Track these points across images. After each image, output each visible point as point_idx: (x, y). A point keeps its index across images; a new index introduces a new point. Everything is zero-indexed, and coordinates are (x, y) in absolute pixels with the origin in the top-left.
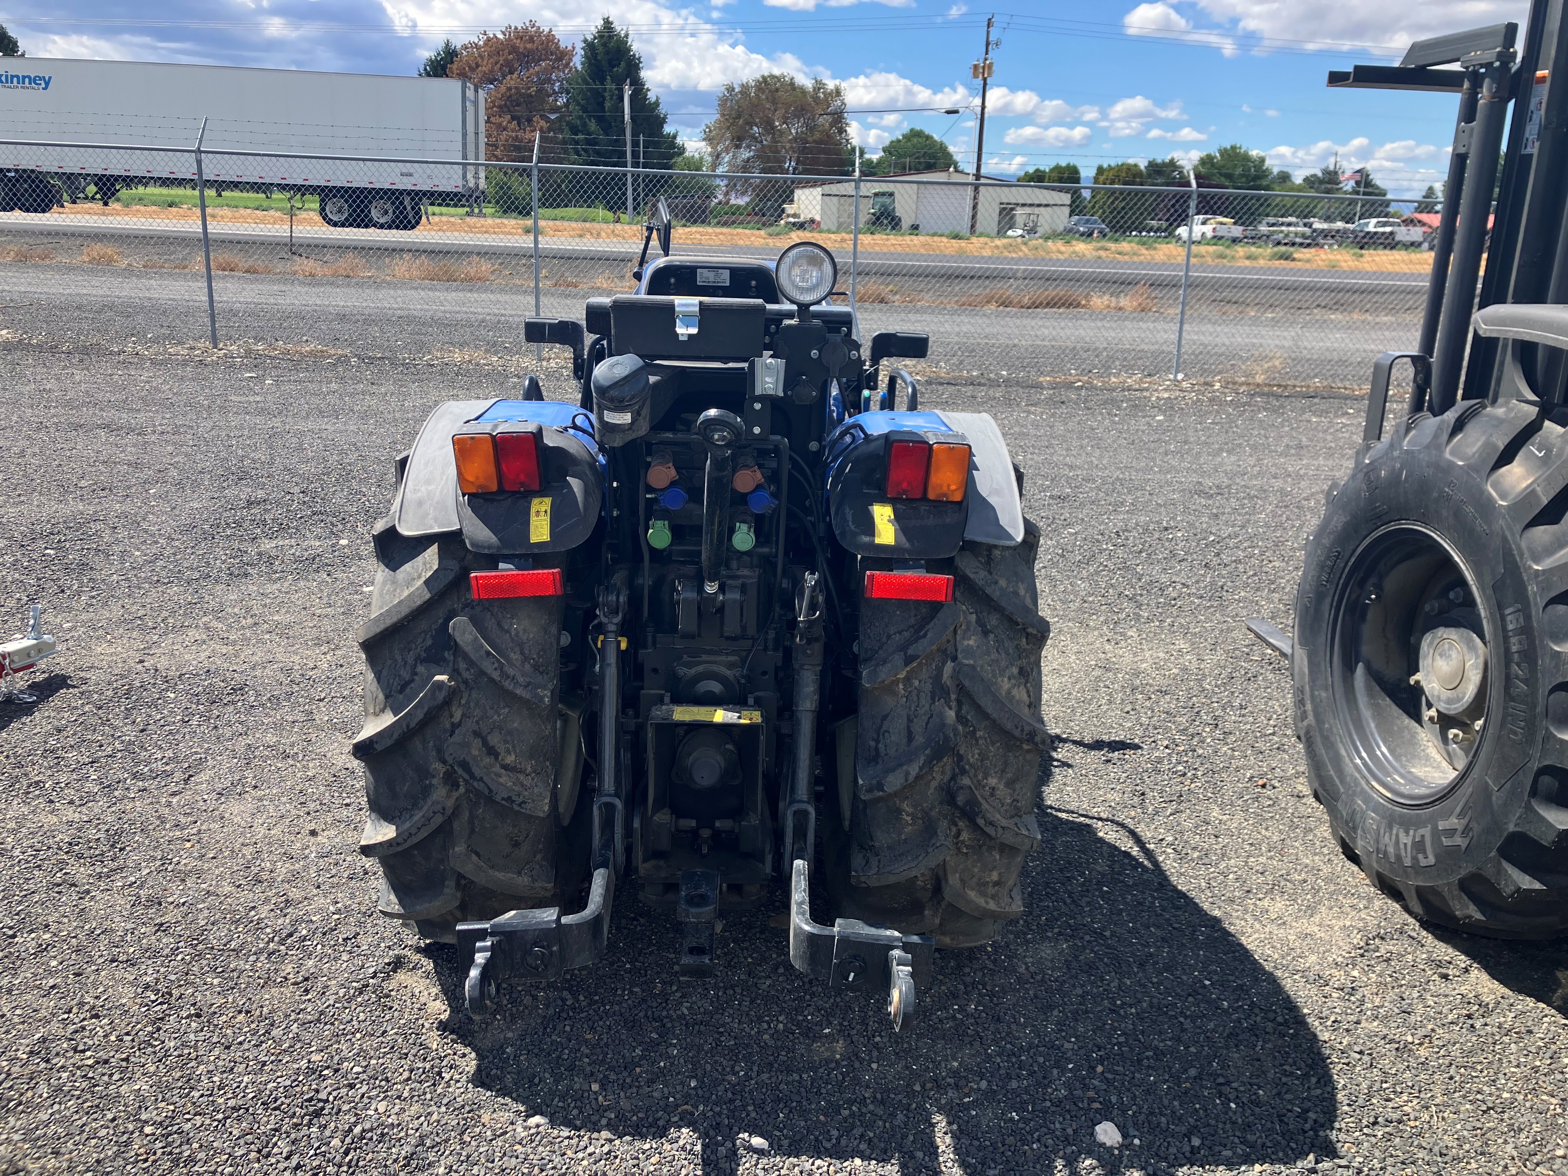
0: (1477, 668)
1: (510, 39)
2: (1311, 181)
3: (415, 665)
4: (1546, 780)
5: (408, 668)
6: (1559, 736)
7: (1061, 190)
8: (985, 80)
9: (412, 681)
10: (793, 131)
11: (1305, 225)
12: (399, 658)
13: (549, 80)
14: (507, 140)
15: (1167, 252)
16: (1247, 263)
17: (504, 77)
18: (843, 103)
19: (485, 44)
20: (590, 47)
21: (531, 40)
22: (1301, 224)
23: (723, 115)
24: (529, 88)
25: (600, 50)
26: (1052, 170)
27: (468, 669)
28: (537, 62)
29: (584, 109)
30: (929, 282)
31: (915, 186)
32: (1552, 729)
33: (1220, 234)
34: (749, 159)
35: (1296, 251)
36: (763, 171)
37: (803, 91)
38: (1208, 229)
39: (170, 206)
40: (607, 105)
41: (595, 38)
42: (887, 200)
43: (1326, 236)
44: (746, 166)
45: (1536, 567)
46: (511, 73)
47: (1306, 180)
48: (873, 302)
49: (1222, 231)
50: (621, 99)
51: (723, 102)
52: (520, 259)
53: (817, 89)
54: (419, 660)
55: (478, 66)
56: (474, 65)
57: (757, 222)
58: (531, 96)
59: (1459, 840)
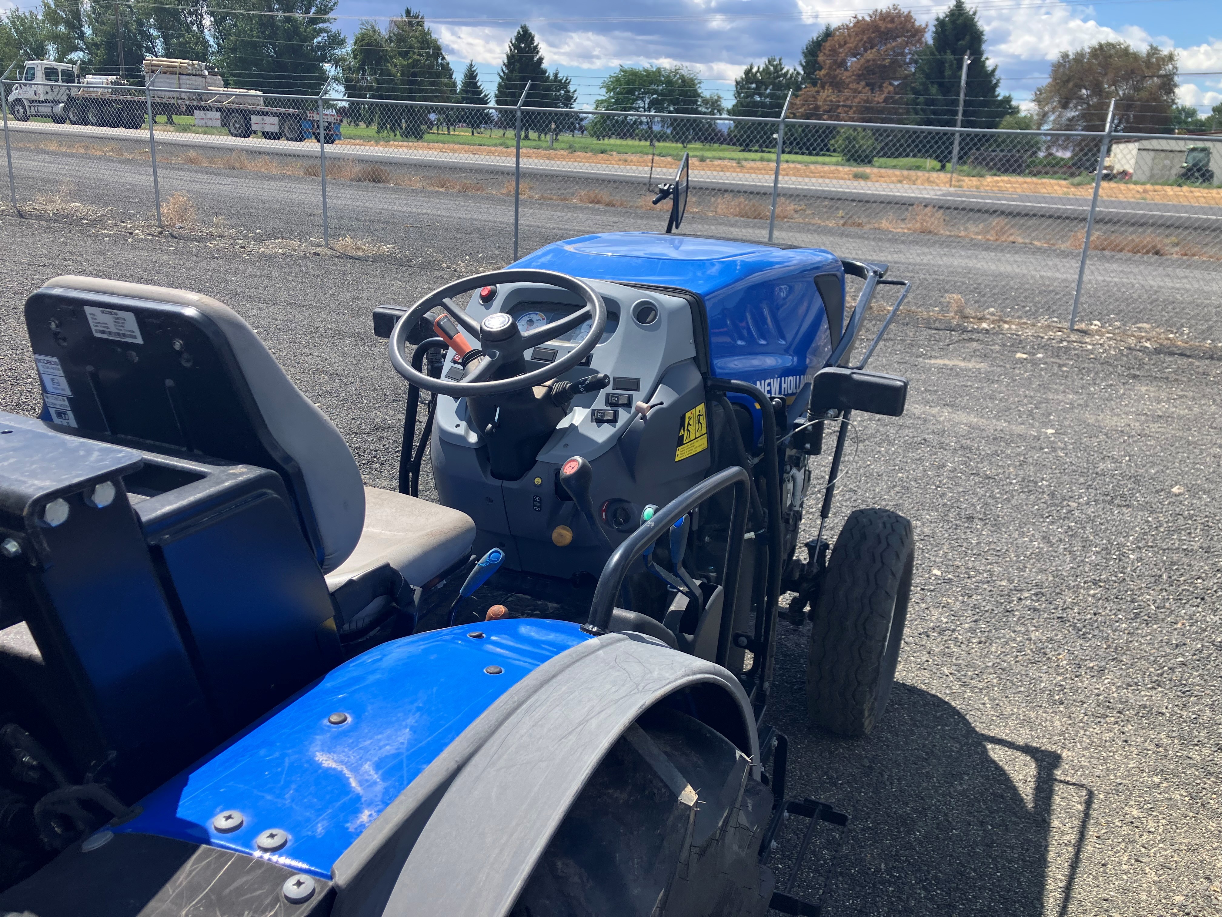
1: (875, 21)
10: (1121, 93)
13: (903, 54)
14: (859, 103)
17: (866, 51)
18: (1175, 68)
19: (855, 25)
20: (941, 23)
21: (892, 21)
23: (1055, 79)
24: (884, 60)
25: (949, 27)
28: (894, 39)
29: (927, 77)
34: (1073, 117)
36: (1086, 129)
37: (1136, 57)
39: (602, 153)
40: (947, 73)
41: (947, 16)
42: (1202, 155)
44: (1071, 124)
46: (872, 48)
48: (1147, 253)
50: (960, 67)
51: (1057, 67)
52: (823, 201)
53: (1149, 55)
55: (846, 43)
56: (842, 43)
57: (1065, 173)
58: (885, 66)
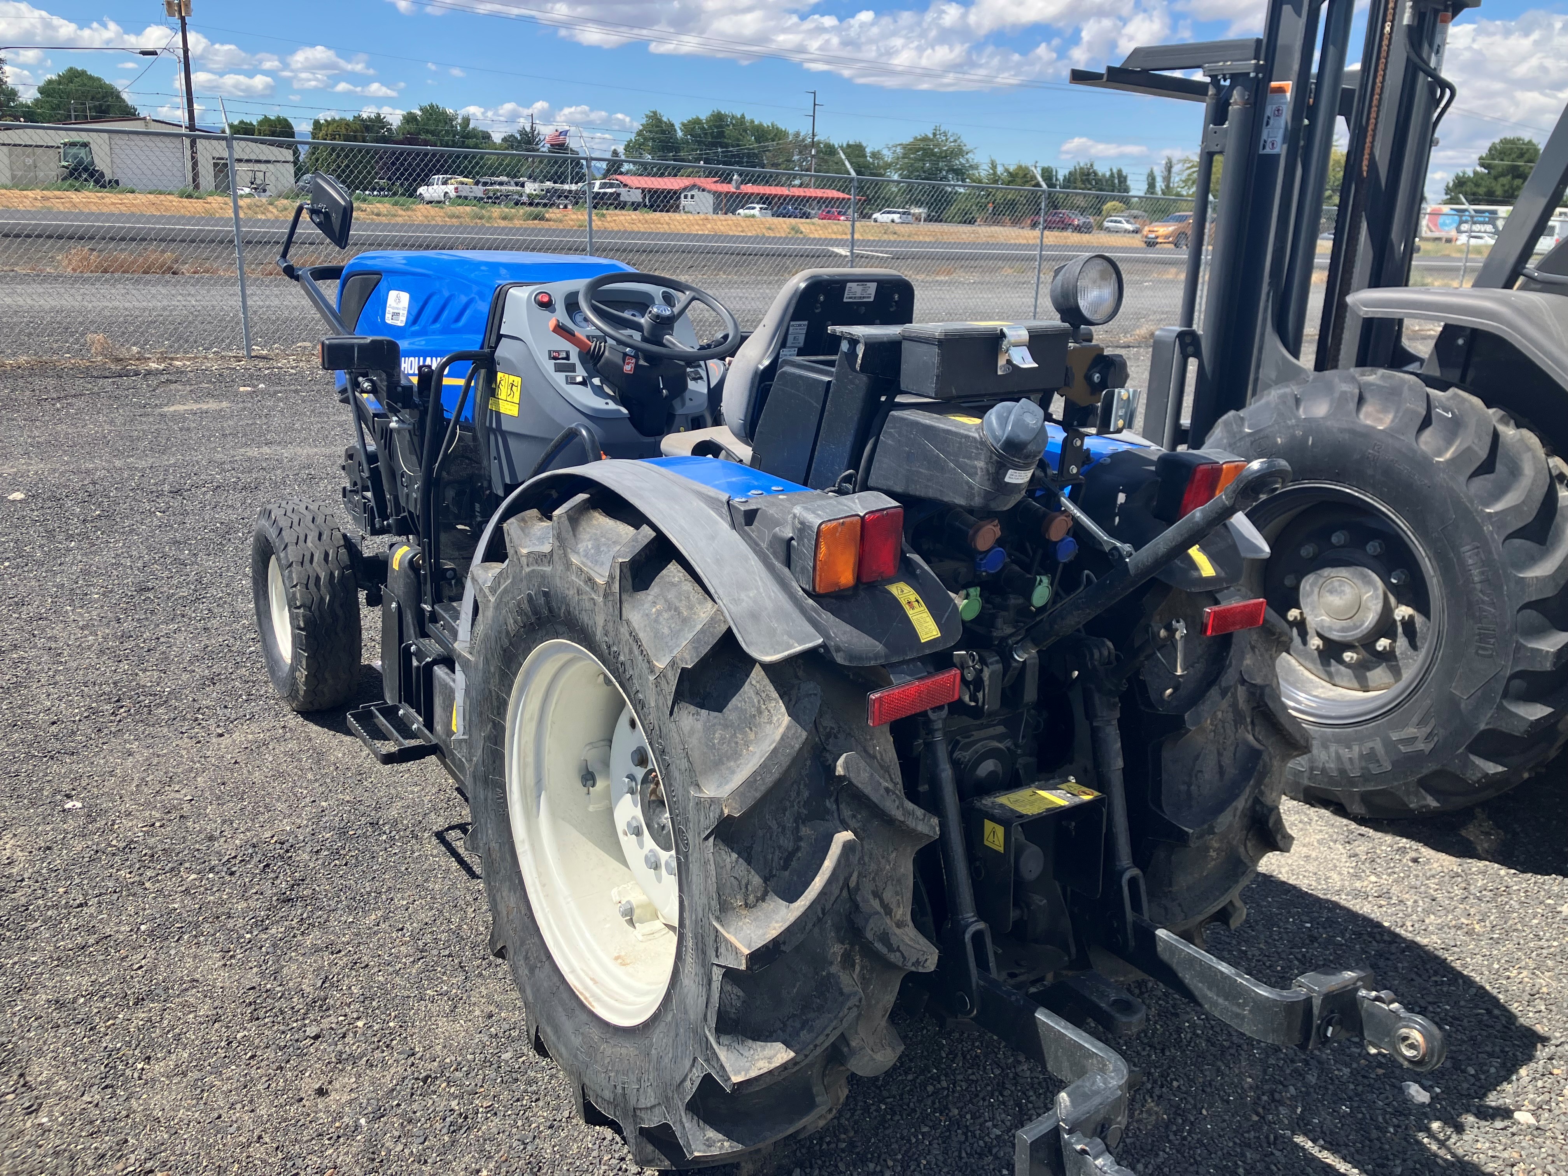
0: (1377, 598)
2: (509, 141)
3: (797, 829)
4: (1516, 683)
5: (788, 833)
6: (1529, 646)
7: (280, 145)
8: (183, 19)
9: (798, 849)
11: (517, 184)
12: (774, 825)
15: (425, 213)
16: (503, 223)
22: (512, 183)
26: (260, 123)
27: (854, 816)
30: (213, 251)
31: (106, 135)
32: (1522, 641)
33: (464, 194)
35: (547, 212)
38: (450, 189)
42: (82, 153)
43: (559, 197)
45: (1488, 511)
47: (504, 140)
49: (465, 191)
54: (800, 820)
59: (1420, 746)
